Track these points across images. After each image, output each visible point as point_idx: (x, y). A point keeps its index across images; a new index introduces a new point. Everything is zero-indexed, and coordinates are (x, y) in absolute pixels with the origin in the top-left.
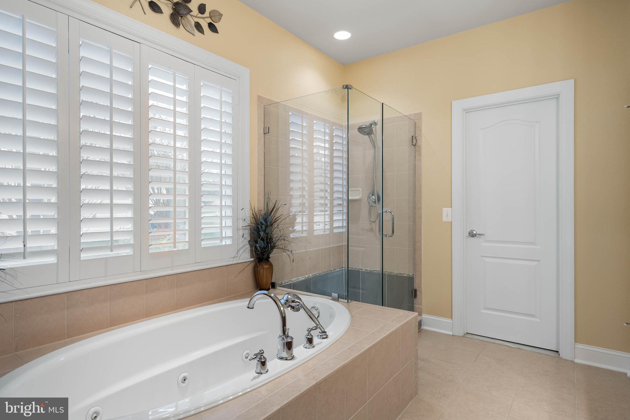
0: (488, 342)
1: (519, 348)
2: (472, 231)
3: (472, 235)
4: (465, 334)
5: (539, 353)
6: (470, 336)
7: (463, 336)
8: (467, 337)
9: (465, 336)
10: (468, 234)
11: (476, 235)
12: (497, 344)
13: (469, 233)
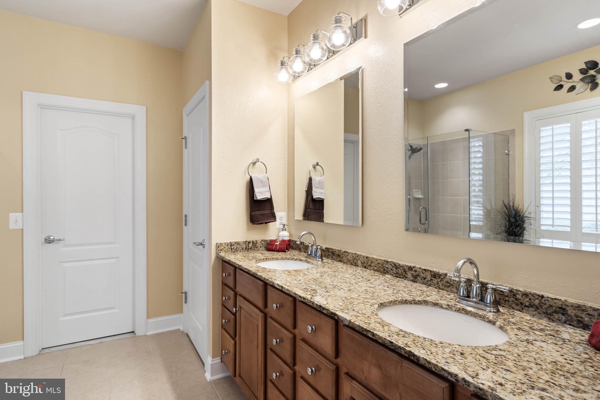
0: (69, 348)
1: (101, 342)
2: (49, 237)
3: (49, 241)
4: (40, 351)
5: (119, 339)
6: (47, 351)
7: (39, 354)
8: (43, 354)
9: (41, 353)
10: (43, 240)
11: (53, 241)
12: (79, 347)
13: (45, 239)
